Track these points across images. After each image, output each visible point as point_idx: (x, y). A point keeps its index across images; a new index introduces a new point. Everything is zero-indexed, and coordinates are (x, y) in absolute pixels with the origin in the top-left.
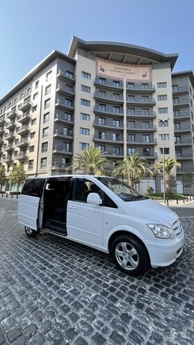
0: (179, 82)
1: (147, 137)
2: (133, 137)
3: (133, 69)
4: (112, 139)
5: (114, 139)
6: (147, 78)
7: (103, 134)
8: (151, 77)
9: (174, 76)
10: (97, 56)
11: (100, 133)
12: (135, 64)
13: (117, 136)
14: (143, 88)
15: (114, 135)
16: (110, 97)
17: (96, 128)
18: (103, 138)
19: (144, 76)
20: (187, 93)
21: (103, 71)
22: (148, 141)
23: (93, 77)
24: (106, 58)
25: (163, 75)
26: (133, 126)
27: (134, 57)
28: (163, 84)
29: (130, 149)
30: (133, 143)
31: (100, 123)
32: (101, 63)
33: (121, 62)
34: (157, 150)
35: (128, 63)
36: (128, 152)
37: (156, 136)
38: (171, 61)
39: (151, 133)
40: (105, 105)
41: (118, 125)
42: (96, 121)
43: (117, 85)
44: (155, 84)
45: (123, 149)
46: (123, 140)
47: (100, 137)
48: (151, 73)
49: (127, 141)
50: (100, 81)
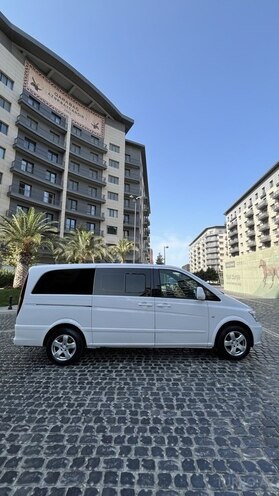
0: (132, 152)
1: (93, 208)
2: (74, 203)
3: (82, 111)
4: (42, 200)
5: (46, 200)
6: (98, 132)
7: (28, 188)
8: (103, 132)
9: (128, 144)
10: (28, 58)
11: (22, 186)
12: (86, 105)
13: (50, 196)
14: (92, 142)
15: (46, 194)
16: (43, 132)
17: (16, 174)
18: (27, 194)
19: (95, 127)
21: (37, 88)
22: (93, 213)
23: (18, 89)
24: (45, 73)
25: (113, 136)
26: (75, 188)
27: (87, 97)
28: (115, 147)
29: (68, 221)
30: (73, 211)
31: (23, 168)
32: (33, 74)
33: (66, 90)
34: (103, 228)
35: (75, 98)
36: (65, 224)
37: (104, 210)
38: (126, 124)
39: (98, 204)
40: (35, 144)
41: (53, 180)
42: (16, 163)
43: (57, 121)
44: (107, 142)
45: (58, 218)
46: (59, 203)
47: (22, 192)
48: (103, 127)
49: (67, 207)
50: (30, 102)
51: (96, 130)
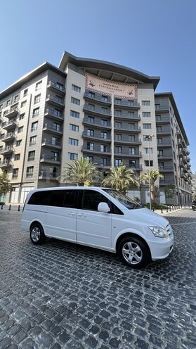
0: (161, 101)
1: (133, 150)
2: (120, 149)
3: (121, 87)
4: (100, 150)
5: (102, 150)
6: (133, 96)
7: (92, 145)
8: (136, 95)
9: (156, 96)
10: (87, 71)
11: (89, 144)
12: (122, 82)
13: (105, 147)
14: (129, 105)
15: (102, 147)
16: (98, 110)
17: (85, 139)
18: (92, 149)
19: (130, 94)
20: (168, 112)
21: (93, 86)
22: (133, 153)
23: (83, 90)
24: (96, 75)
25: (146, 94)
26: (120, 139)
27: (123, 76)
28: (146, 102)
29: (117, 161)
30: (120, 154)
31: (88, 134)
32: (91, 79)
33: (109, 79)
34: (142, 162)
35: (116, 81)
36: (115, 163)
37: (141, 149)
38: (153, 82)
39: (137, 146)
40: (93, 118)
41: (105, 137)
42: (85, 132)
43: (106, 100)
44: (140, 101)
45: (110, 160)
46: (110, 151)
47: (89, 148)
48: (136, 91)
49: (115, 152)
50: (90, 95)
51: (131, 96)
